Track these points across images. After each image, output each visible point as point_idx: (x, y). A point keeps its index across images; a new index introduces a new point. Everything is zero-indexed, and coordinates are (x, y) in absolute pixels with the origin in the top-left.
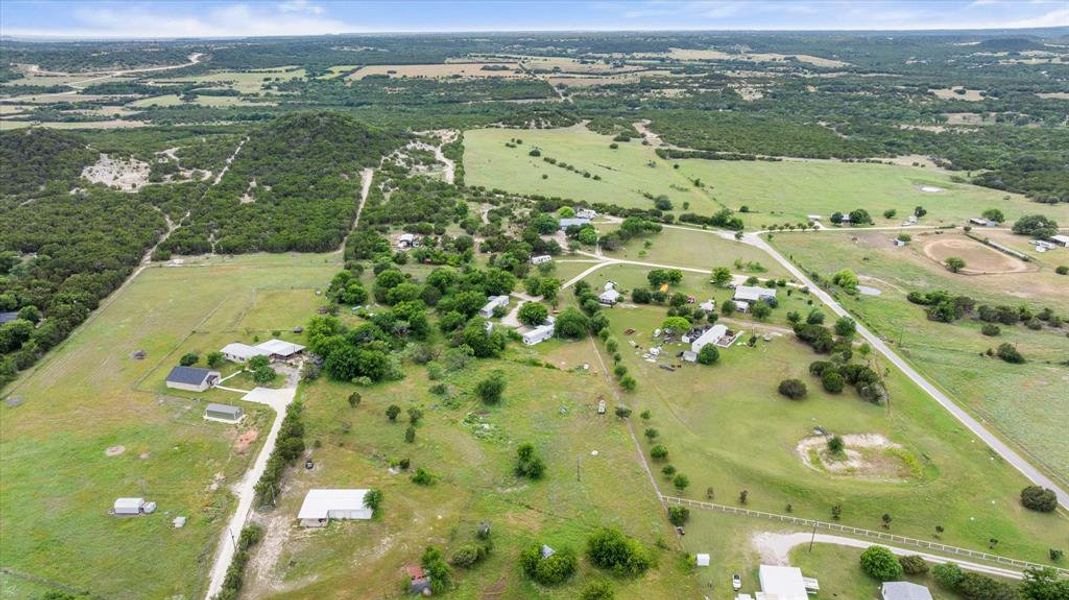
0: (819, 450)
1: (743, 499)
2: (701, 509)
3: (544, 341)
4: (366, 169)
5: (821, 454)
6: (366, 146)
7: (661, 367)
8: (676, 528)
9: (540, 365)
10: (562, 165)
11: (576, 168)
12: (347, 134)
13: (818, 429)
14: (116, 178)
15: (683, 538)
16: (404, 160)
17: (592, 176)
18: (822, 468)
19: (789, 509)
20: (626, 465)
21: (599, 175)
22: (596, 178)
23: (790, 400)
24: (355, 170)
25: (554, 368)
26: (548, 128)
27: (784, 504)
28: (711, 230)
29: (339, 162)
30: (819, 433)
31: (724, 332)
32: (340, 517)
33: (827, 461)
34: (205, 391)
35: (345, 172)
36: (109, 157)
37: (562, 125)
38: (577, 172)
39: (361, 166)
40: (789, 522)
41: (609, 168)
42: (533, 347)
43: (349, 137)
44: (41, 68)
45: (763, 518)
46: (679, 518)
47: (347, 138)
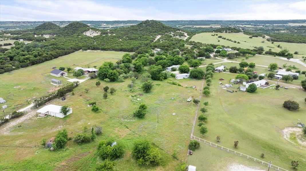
0: (297, 134)
1: (236, 145)
2: (210, 146)
3: (184, 78)
4: (159, 35)
5: (298, 136)
6: (161, 29)
7: (227, 91)
8: (189, 151)
9: (176, 85)
10: (227, 40)
11: (232, 40)
12: (157, 26)
13: (300, 124)
14: (91, 35)
15: (190, 156)
16: (173, 34)
17: (237, 42)
18: (297, 142)
19: (262, 156)
20: (184, 121)
21: (239, 42)
22: (238, 43)
23: (288, 110)
24: (155, 35)
25: (181, 86)
26: (229, 33)
27: (261, 153)
28: (277, 57)
29: (151, 32)
30: (300, 126)
31: (265, 83)
32: (52, 115)
33: (301, 139)
34: (59, 77)
35: (152, 35)
36: (92, 30)
37: (234, 32)
38: (232, 41)
39: (158, 34)
40: (259, 163)
41: (246, 42)
42: (178, 80)
43: (157, 27)
44: (106, 24)
45: (243, 157)
46: (194, 146)
47: (156, 27)
